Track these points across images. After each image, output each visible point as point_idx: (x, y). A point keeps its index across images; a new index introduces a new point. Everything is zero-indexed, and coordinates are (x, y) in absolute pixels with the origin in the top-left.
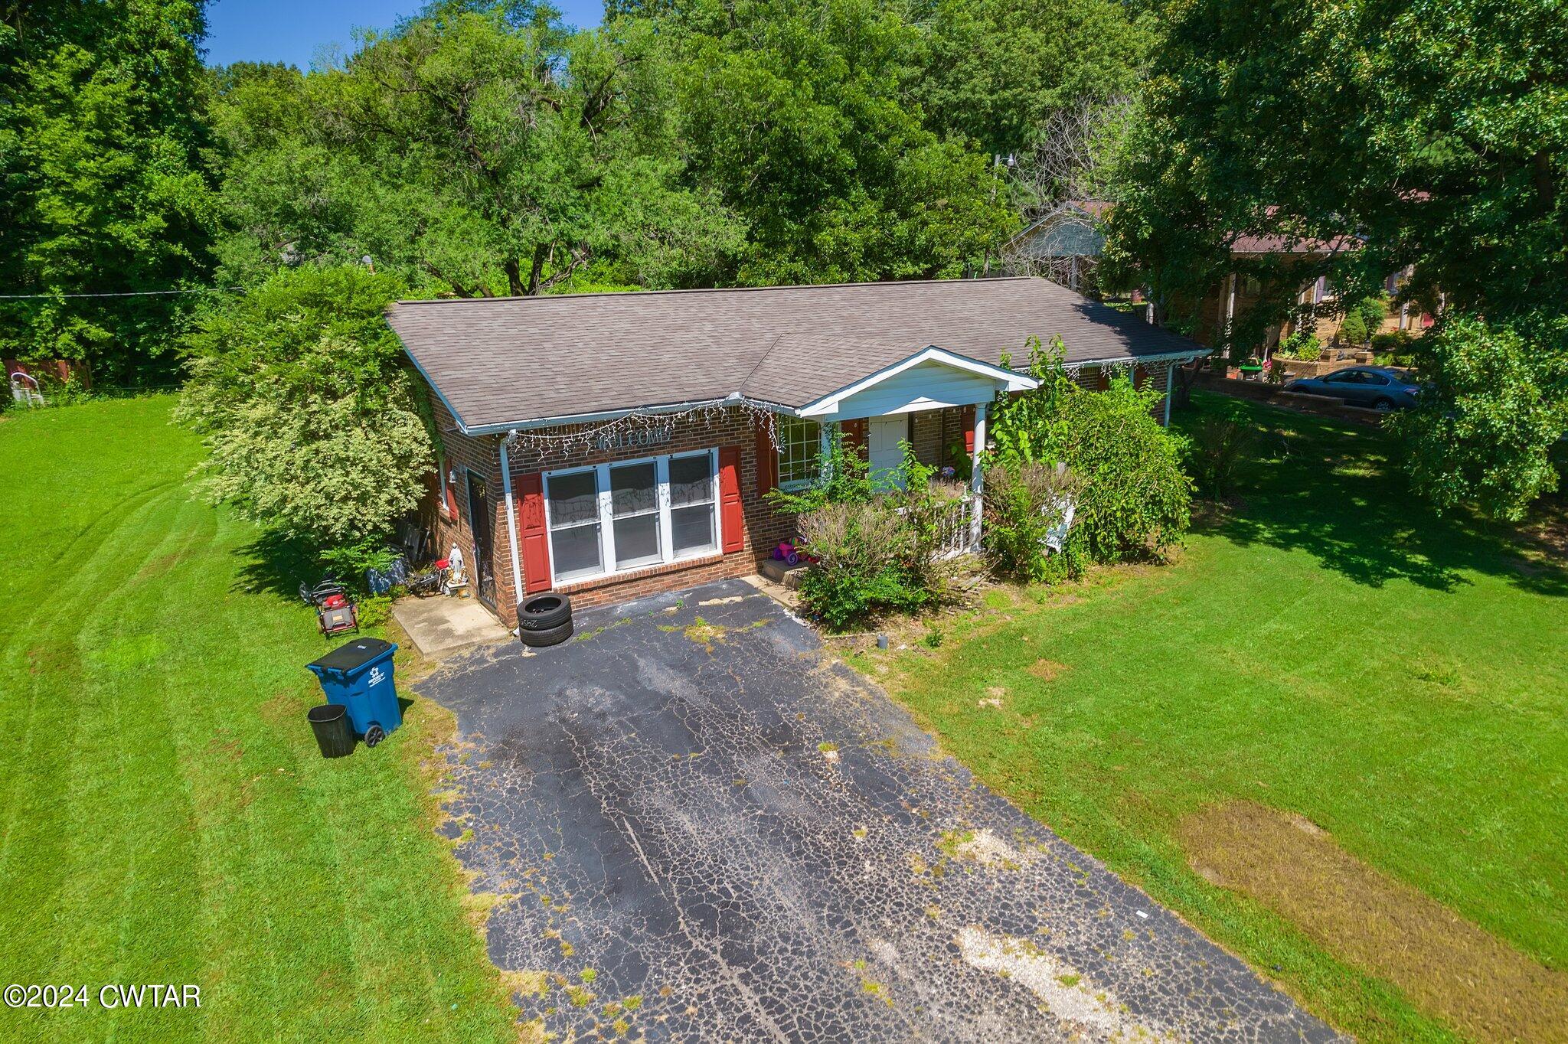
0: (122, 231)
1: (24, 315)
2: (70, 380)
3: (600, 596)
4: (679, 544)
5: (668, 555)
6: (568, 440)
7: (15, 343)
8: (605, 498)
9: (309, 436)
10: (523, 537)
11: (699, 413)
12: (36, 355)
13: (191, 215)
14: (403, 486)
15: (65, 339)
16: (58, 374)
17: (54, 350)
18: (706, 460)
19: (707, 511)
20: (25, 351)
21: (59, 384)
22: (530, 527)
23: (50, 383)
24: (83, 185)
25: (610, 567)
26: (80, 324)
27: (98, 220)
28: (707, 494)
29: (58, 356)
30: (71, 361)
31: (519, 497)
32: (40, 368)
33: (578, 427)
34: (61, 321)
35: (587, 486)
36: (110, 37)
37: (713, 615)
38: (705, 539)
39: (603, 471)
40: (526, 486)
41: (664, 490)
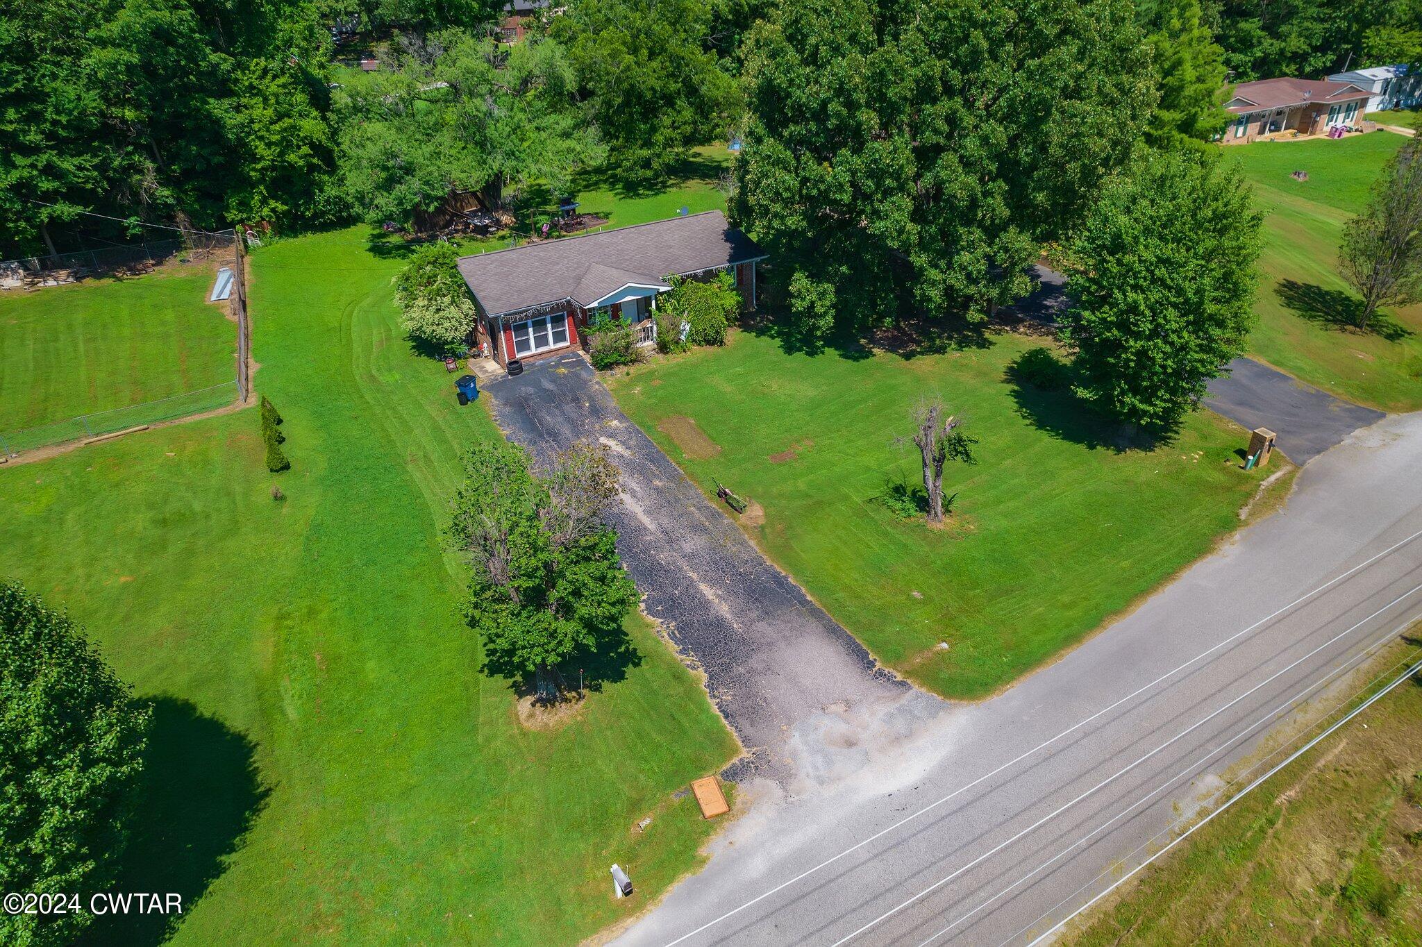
0: (292, 157)
1: (246, 200)
2: (269, 231)
3: (531, 359)
4: (555, 342)
5: (552, 346)
6: (518, 317)
7: (245, 216)
8: (531, 330)
9: (438, 310)
10: (507, 343)
11: (557, 305)
12: (255, 221)
13: (320, 142)
14: (467, 324)
15: (266, 211)
16: (263, 228)
17: (261, 217)
18: (563, 315)
19: (564, 331)
20: (249, 219)
21: (265, 234)
22: (509, 340)
23: (261, 234)
24: (274, 138)
25: (533, 351)
26: (273, 203)
27: (281, 154)
28: (564, 326)
29: (263, 219)
30: (269, 222)
31: (505, 332)
32: (256, 227)
33: (519, 313)
34: (264, 202)
35: (525, 326)
36: (269, 45)
37: (565, 365)
38: (564, 340)
39: (530, 322)
40: (507, 328)
41: (549, 326)
